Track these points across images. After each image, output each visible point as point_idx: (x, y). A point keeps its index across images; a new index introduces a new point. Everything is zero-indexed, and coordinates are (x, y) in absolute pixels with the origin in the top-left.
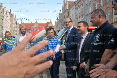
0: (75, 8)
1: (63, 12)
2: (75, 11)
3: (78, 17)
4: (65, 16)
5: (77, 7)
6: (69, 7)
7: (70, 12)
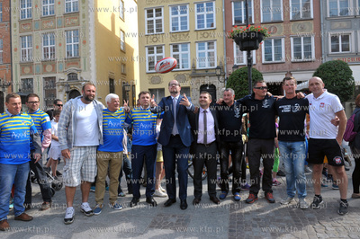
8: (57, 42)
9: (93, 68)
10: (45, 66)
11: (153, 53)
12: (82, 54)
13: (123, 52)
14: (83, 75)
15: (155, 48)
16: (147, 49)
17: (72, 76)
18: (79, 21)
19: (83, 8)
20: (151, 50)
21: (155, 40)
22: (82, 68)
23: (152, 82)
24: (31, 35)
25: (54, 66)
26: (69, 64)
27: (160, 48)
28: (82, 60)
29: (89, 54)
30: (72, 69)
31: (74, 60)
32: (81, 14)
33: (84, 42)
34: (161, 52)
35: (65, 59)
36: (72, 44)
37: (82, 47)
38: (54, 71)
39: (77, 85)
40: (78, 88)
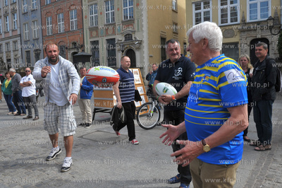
8: (116, 7)
9: (145, 28)
11: (200, 9)
12: (136, 16)
13: (175, 12)
14: (137, 36)
15: (202, 4)
16: (194, 5)
17: (128, 37)
20: (198, 6)
22: (136, 29)
24: (96, 4)
26: (125, 26)
27: (206, 4)
28: (136, 21)
29: (142, 15)
30: (128, 30)
31: (129, 21)
33: (138, 5)
34: (209, 7)
35: (122, 22)
36: (128, 7)
37: (135, 10)
38: (114, 33)
39: (132, 44)
40: (133, 47)
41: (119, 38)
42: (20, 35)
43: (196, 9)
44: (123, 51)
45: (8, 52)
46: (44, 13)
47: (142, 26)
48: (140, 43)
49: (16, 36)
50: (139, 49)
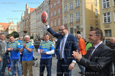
0: (35, 14)
1: (25, 15)
2: (35, 16)
3: (38, 21)
4: (27, 19)
5: (37, 13)
6: (30, 12)
7: (31, 16)
8: (74, 17)
9: (84, 24)
10: (70, 24)
11: (106, 16)
12: (81, 20)
13: (97, 17)
14: (81, 27)
15: (107, 14)
16: (103, 15)
17: (78, 27)
18: (80, 9)
19: (81, 4)
20: (105, 15)
21: (106, 10)
22: (81, 24)
23: (106, 27)
24: (67, 16)
25: (73, 24)
26: (77, 23)
27: (109, 14)
28: (81, 21)
29: (83, 19)
30: (78, 24)
31: (78, 21)
32: (80, 7)
33: (81, 16)
34: (109, 15)
35: (76, 22)
36: (78, 16)
37: (81, 17)
38: (73, 26)
39: (79, 30)
40: (80, 31)
41: (75, 27)
42: (43, 27)
43: (104, 16)
44: (75, 32)
45: (39, 32)
46: (50, 20)
47: (83, 23)
48: (82, 29)
49: (41, 27)
50: (82, 31)
